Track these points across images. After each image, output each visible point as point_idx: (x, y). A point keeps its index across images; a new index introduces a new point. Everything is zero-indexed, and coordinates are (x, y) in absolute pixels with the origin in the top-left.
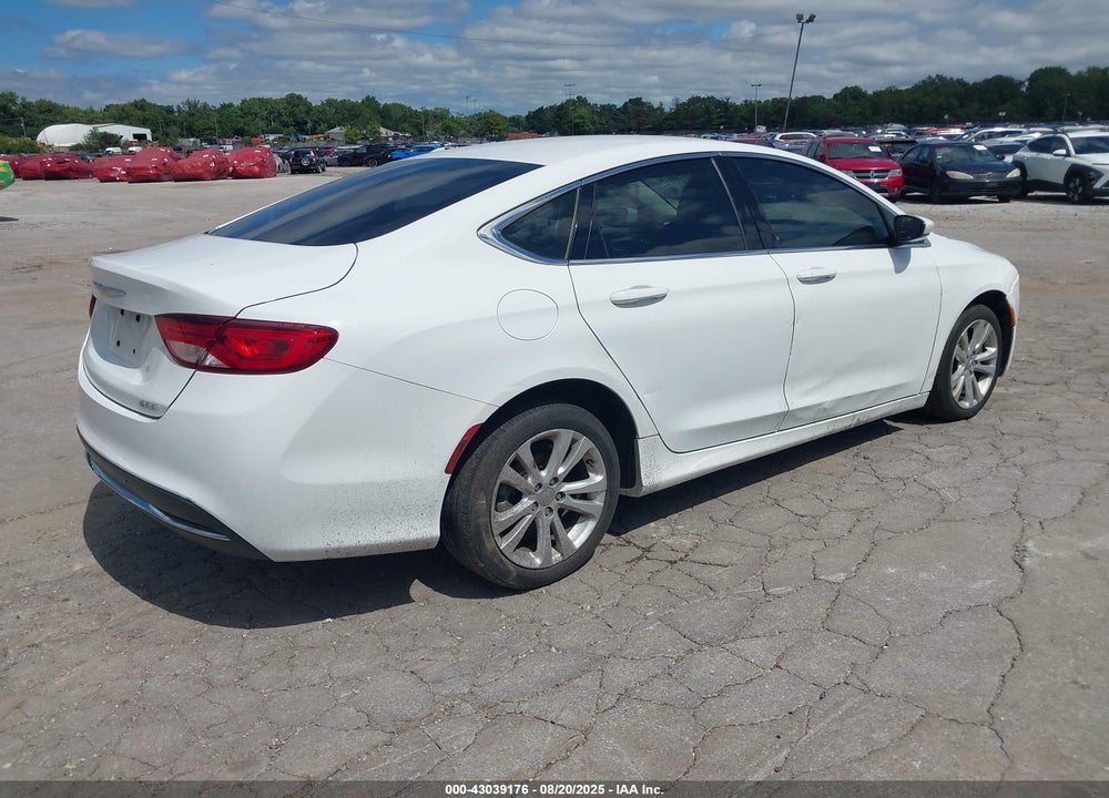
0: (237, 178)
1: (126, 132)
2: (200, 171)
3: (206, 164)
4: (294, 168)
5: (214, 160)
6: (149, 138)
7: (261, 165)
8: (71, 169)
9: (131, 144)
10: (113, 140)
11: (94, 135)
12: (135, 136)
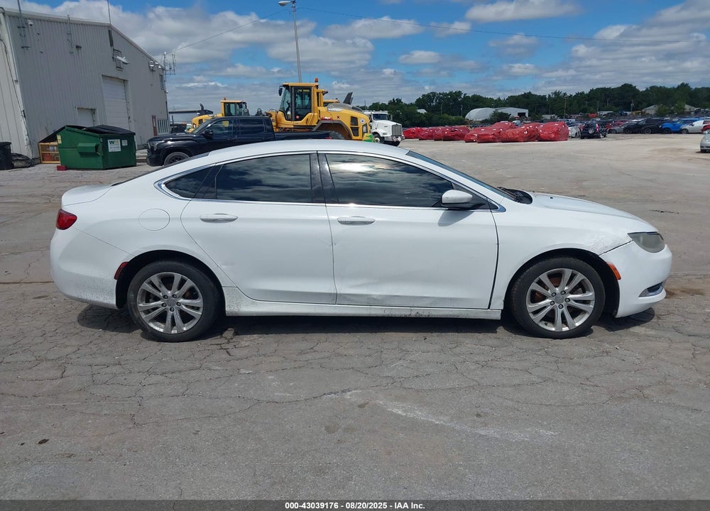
0: (541, 141)
1: (513, 112)
2: (517, 136)
3: (522, 132)
4: (583, 134)
5: (527, 130)
6: (527, 115)
7: (557, 133)
8: (457, 135)
9: (514, 119)
10: (505, 117)
11: (495, 113)
12: (519, 114)
